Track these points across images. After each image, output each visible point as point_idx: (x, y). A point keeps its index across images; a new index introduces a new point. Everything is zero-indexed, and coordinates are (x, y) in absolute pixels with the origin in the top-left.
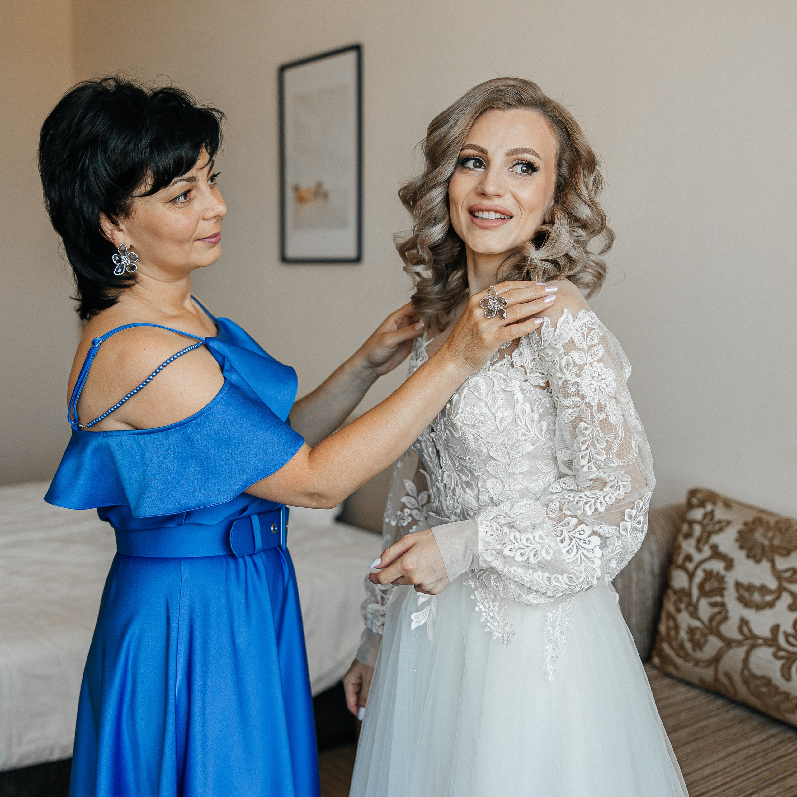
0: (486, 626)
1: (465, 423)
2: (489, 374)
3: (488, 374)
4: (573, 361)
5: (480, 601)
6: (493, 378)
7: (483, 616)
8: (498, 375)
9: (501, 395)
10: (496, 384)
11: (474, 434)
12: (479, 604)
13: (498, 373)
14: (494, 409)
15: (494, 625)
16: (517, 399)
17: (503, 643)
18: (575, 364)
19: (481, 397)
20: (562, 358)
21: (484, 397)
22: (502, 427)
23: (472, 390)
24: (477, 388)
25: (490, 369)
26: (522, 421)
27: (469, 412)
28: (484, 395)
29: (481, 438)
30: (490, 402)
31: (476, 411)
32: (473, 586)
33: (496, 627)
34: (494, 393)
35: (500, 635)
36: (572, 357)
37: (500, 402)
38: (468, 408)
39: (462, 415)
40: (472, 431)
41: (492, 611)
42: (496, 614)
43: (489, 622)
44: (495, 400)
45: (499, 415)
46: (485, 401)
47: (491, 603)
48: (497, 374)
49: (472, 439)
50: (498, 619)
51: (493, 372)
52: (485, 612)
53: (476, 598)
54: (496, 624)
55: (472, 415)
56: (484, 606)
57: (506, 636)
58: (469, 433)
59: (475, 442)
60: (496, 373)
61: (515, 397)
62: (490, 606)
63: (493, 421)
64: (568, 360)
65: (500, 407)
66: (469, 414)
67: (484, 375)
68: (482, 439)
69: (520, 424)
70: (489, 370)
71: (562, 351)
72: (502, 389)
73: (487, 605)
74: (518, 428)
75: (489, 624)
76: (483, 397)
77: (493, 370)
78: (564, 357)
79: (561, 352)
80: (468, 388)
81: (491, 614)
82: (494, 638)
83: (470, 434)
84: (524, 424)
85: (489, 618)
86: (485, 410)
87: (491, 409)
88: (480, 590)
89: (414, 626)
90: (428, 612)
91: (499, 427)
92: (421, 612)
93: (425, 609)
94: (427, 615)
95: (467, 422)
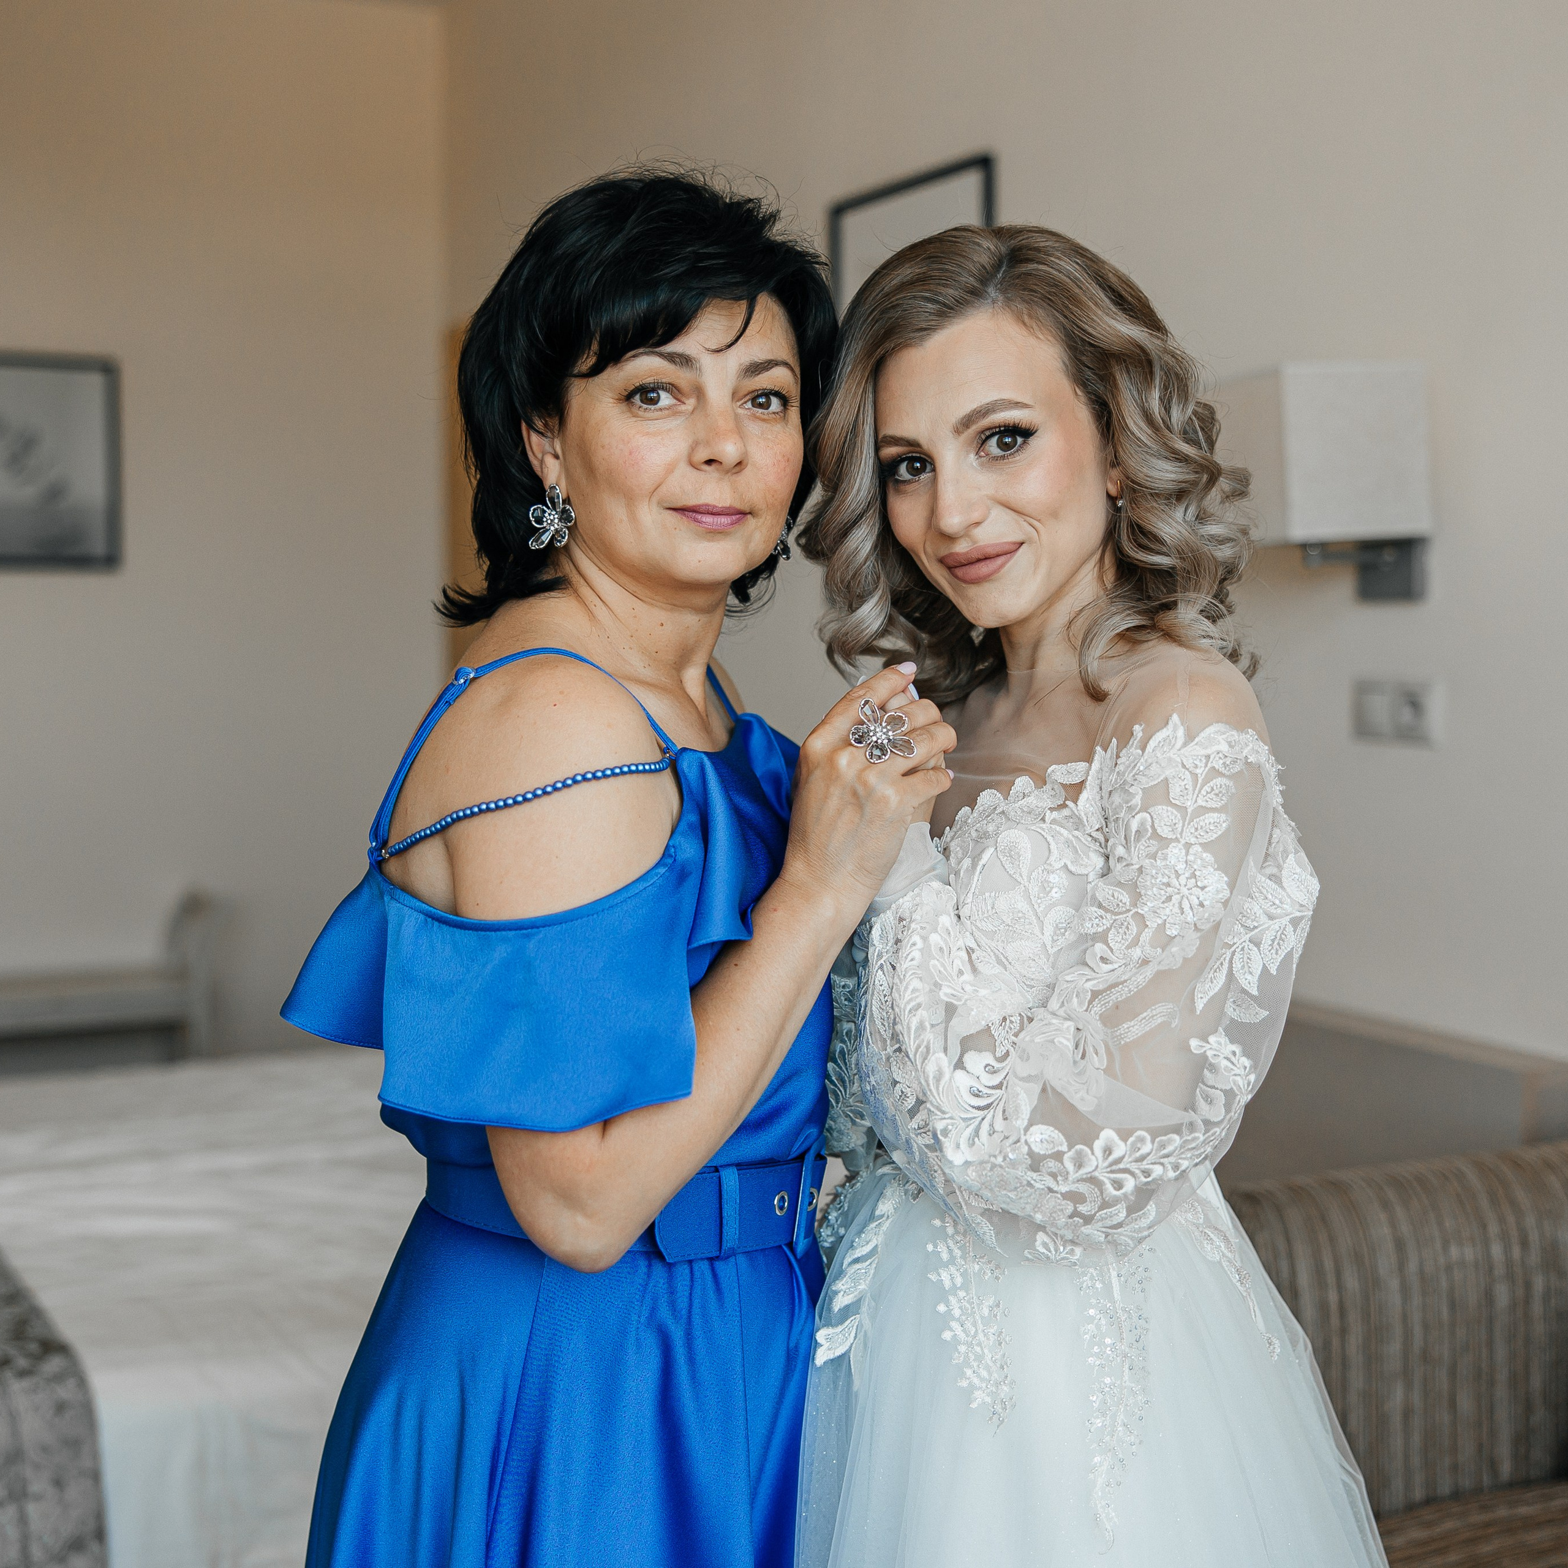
0: (963, 1375)
1: (979, 925)
2: (1043, 829)
3: (1040, 828)
4: (1153, 826)
5: (958, 1320)
6: (1050, 839)
7: (959, 1353)
8: (1062, 835)
9: (1061, 879)
10: (1055, 853)
11: (997, 952)
12: (954, 1325)
13: (1062, 831)
14: (1043, 907)
15: (979, 1376)
17: (991, 1419)
18: (1155, 835)
19: (1017, 876)
20: (1134, 817)
21: (1025, 878)
22: (1054, 950)
23: (1001, 857)
24: (1012, 853)
25: (1046, 819)
27: (989, 902)
28: (1025, 874)
29: (1010, 963)
30: (1034, 890)
31: (1002, 904)
32: (947, 1284)
33: (982, 1380)
34: (1045, 873)
35: (988, 1400)
36: (1152, 818)
37: (1055, 894)
38: (987, 894)
39: (974, 908)
40: (994, 945)
41: (979, 1344)
42: (986, 1351)
43: (971, 1367)
44: (1046, 888)
45: (1051, 921)
46: (1025, 886)
47: (980, 1327)
48: (1059, 833)
50: (990, 1363)
51: (1053, 826)
52: (964, 1344)
53: (949, 1310)
54: (984, 1374)
55: (994, 911)
56: (964, 1331)
57: (1000, 1406)
58: (987, 947)
60: (1058, 828)
62: (976, 1333)
63: (1037, 931)
64: (1142, 823)
65: (1054, 905)
66: (989, 908)
67: (1032, 827)
68: (1011, 968)
70: (1043, 820)
71: (1137, 800)
72: (1066, 866)
73: (972, 1330)
75: (969, 1372)
76: (1021, 875)
77: (1054, 821)
78: (1136, 814)
79: (1133, 802)
80: (993, 849)
81: (977, 1349)
82: (974, 1405)
85: (972, 1357)
86: (1022, 905)
87: (1036, 906)
88: (962, 1294)
89: (821, 1357)
90: (855, 1327)
91: (1049, 947)
92: (840, 1328)
93: (849, 1321)
94: (853, 1335)
95: (984, 923)
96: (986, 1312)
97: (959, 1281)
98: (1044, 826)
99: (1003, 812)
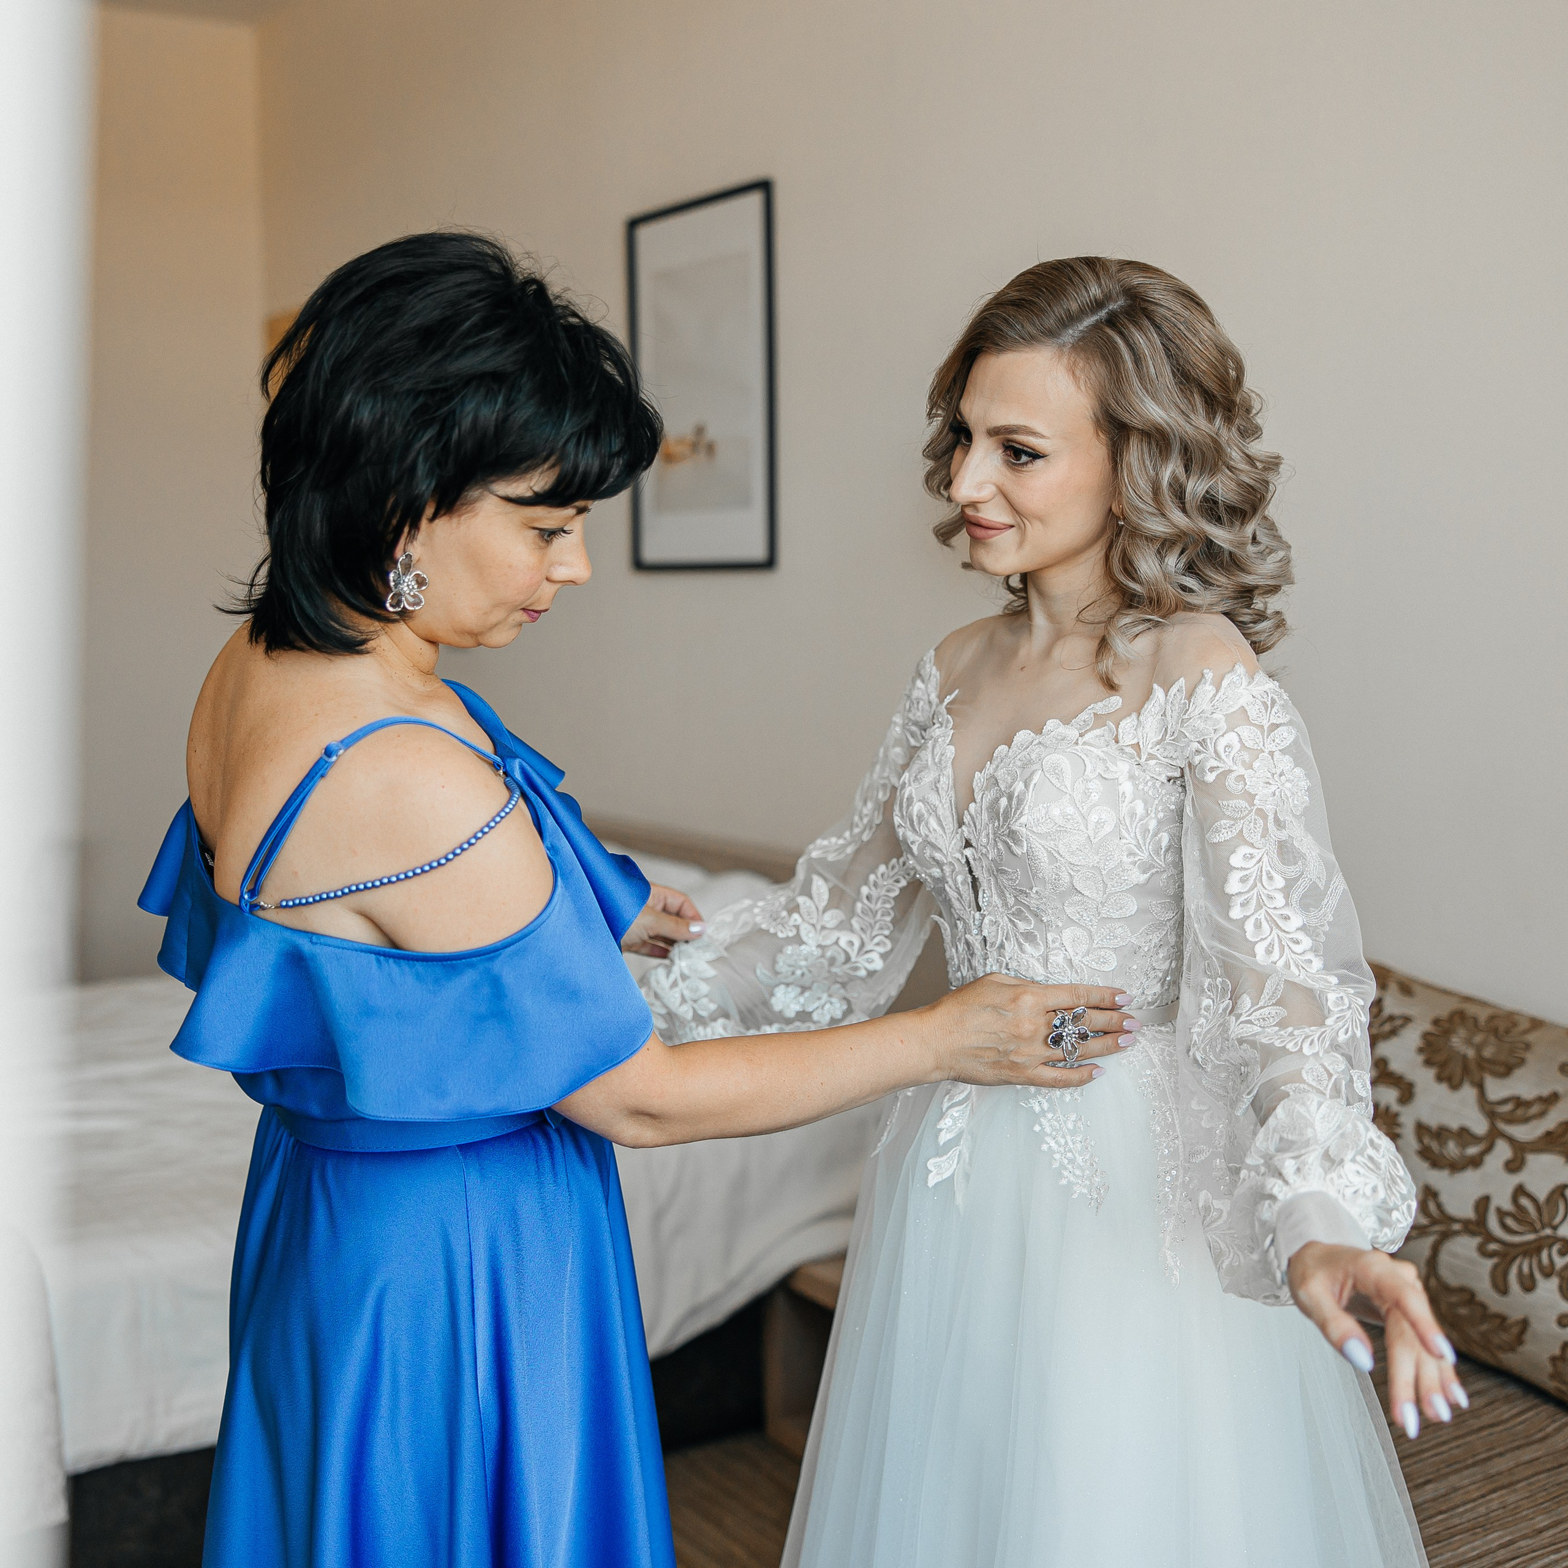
0: (1061, 1176)
1: (1034, 829)
2: (1077, 750)
3: (1075, 749)
4: (1241, 741)
5: (1050, 1135)
6: (1083, 757)
7: (1055, 1160)
8: (1093, 752)
9: (1096, 785)
10: (1089, 767)
11: (1049, 849)
12: (1048, 1139)
13: (1092, 749)
14: (1085, 808)
15: (1074, 1175)
16: (1124, 793)
17: (1090, 1204)
18: (1244, 748)
19: (1062, 788)
20: (1221, 736)
21: (1069, 788)
22: (1097, 840)
23: (1048, 776)
24: (1057, 771)
25: (1079, 742)
26: (1130, 830)
27: (1043, 811)
28: (1068, 783)
29: (1061, 856)
30: (1078, 796)
31: (1056, 812)
32: (1037, 1109)
33: (1077, 1177)
34: (1085, 782)
35: (1085, 1191)
36: (1239, 736)
37: (1095, 797)
38: (1041, 805)
39: (1030, 817)
40: (1048, 844)
41: (1070, 1151)
42: (1077, 1155)
43: (1066, 1169)
44: (1087, 794)
45: (1093, 818)
46: (1070, 795)
47: (1068, 1138)
48: (1090, 751)
49: (1046, 859)
50: (1082, 1164)
51: (1085, 747)
52: (1058, 1153)
53: (1043, 1129)
54: (1078, 1172)
55: (1047, 817)
56: (1057, 1142)
57: (1096, 1193)
58: (1041, 847)
59: (1050, 863)
60: (1088, 748)
61: (1121, 789)
62: (1066, 1143)
63: (1082, 827)
65: (1095, 805)
66: (1043, 815)
67: (1068, 750)
68: (1062, 859)
69: (1126, 835)
70: (1077, 743)
72: (1100, 775)
73: (1063, 1141)
74: (1124, 841)
75: (1066, 1173)
76: (1066, 786)
77: (1084, 743)
78: (1224, 734)
79: (1220, 726)
80: (1040, 771)
81: (1069, 1155)
82: (1075, 1196)
83: (1042, 849)
84: (1132, 835)
85: (1066, 1162)
86: (1070, 810)
87: (1081, 809)
88: (1050, 1115)
89: (932, 1181)
90: (957, 1156)
91: (1092, 838)
92: (945, 1157)
93: (951, 1152)
94: (956, 1162)
95: (1039, 828)
96: (1070, 1126)
97: (1046, 1106)
98: (1077, 747)
99: (1040, 743)
